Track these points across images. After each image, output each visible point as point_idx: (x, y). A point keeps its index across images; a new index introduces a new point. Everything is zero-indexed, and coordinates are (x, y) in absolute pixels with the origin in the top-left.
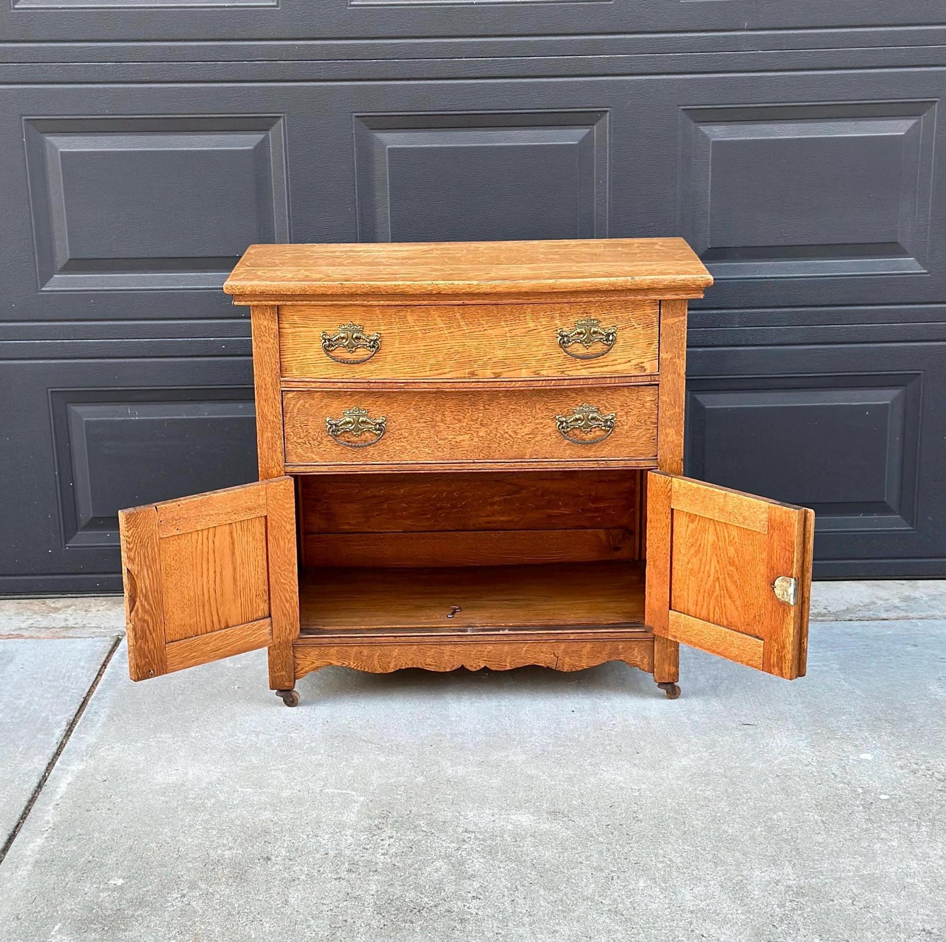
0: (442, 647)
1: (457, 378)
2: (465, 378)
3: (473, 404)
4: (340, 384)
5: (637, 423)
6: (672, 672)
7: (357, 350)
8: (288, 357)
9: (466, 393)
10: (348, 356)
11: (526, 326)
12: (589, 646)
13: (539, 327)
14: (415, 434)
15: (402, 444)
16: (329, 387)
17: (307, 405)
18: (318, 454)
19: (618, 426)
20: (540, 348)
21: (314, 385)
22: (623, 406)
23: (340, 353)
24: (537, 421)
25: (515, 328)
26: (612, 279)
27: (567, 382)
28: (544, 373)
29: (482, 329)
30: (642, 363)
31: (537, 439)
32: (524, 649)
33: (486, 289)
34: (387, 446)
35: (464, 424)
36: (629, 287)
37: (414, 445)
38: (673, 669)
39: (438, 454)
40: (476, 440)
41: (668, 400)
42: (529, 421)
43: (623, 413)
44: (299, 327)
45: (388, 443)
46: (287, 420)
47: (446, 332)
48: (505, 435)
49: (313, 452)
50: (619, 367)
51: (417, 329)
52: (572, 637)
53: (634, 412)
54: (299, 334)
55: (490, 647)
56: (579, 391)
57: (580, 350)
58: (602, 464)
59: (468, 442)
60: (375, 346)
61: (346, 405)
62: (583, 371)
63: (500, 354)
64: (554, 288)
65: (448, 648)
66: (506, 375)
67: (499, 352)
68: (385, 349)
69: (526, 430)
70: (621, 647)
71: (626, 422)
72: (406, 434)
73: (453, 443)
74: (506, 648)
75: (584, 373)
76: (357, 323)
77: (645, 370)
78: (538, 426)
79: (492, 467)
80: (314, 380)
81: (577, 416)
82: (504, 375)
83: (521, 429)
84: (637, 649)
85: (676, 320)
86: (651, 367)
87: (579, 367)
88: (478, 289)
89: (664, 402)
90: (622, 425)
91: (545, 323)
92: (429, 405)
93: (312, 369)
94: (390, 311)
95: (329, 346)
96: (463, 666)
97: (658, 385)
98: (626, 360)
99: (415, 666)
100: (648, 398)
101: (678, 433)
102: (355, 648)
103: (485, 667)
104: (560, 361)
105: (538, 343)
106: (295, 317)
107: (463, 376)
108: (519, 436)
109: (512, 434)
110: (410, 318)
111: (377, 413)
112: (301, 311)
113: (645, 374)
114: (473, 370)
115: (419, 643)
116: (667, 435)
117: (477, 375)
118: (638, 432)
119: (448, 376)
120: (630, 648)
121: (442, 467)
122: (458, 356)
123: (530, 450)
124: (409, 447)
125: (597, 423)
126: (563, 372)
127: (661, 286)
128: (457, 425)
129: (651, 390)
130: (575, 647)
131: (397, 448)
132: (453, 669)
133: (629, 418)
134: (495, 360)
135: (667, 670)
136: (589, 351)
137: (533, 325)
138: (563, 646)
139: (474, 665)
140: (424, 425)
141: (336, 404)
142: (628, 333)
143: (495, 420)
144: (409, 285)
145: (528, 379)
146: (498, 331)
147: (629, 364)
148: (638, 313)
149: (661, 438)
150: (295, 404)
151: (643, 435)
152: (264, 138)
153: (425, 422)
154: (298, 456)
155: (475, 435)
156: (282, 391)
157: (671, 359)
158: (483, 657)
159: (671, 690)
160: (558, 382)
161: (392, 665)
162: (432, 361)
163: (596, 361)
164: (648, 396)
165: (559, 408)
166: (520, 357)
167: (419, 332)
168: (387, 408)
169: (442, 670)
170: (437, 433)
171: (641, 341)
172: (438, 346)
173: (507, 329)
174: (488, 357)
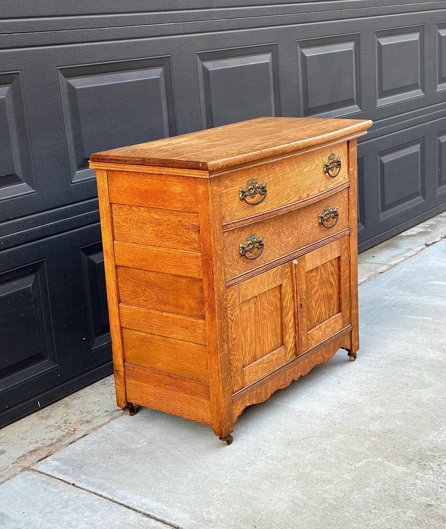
0: (286, 372)
1: (294, 202)
4: (251, 219)
5: (343, 211)
7: (256, 195)
8: (224, 209)
10: (253, 200)
11: (316, 163)
13: (319, 163)
14: (273, 243)
15: (268, 251)
16: (246, 223)
17: (232, 239)
18: (238, 269)
21: (239, 224)
22: (338, 202)
23: (249, 199)
24: (313, 220)
25: (312, 165)
28: (322, 189)
29: (302, 169)
30: (345, 175)
31: (313, 231)
32: (313, 357)
35: (290, 231)
37: (273, 250)
40: (294, 239)
41: (352, 194)
42: (311, 221)
43: (339, 206)
44: (229, 187)
47: (290, 174)
48: (303, 232)
51: (280, 175)
52: (328, 342)
53: (342, 205)
54: (228, 192)
55: (302, 363)
57: (331, 172)
59: (291, 242)
61: (247, 234)
63: (308, 182)
65: (288, 371)
66: (310, 195)
68: (269, 191)
69: (310, 227)
71: (339, 211)
72: (270, 244)
73: (286, 244)
74: (307, 360)
75: (332, 186)
76: (255, 178)
77: (345, 180)
78: (314, 223)
79: (300, 253)
80: (238, 220)
81: (326, 213)
83: (308, 227)
84: (346, 338)
85: (354, 149)
86: (347, 177)
87: (331, 183)
88: (312, 143)
89: (351, 196)
90: (339, 213)
91: (321, 160)
92: (277, 224)
93: (236, 214)
96: (293, 379)
97: (349, 187)
98: (342, 175)
99: (277, 389)
100: (346, 195)
101: (355, 211)
103: (301, 375)
104: (326, 181)
105: (319, 172)
106: (227, 181)
107: (297, 200)
108: (308, 231)
110: (277, 169)
111: (259, 235)
112: (230, 177)
114: (300, 195)
115: (278, 374)
116: (352, 214)
118: (343, 215)
119: (292, 201)
121: (284, 259)
122: (295, 188)
124: (271, 252)
125: (332, 214)
126: (327, 187)
128: (287, 232)
129: (347, 190)
130: (328, 347)
132: (290, 382)
133: (341, 208)
134: (307, 186)
135: (356, 344)
139: (296, 377)
140: (276, 236)
141: (243, 234)
143: (300, 224)
145: (317, 195)
147: (342, 177)
149: (350, 216)
151: (345, 217)
153: (276, 234)
154: (230, 274)
155: (293, 236)
156: (223, 233)
157: (352, 171)
158: (300, 370)
159: (354, 356)
161: (269, 394)
162: (286, 194)
165: (320, 210)
166: (314, 182)
167: (280, 177)
168: (263, 230)
169: (286, 386)
170: (281, 240)
171: (345, 163)
172: (287, 184)
173: (310, 167)
174: (305, 185)
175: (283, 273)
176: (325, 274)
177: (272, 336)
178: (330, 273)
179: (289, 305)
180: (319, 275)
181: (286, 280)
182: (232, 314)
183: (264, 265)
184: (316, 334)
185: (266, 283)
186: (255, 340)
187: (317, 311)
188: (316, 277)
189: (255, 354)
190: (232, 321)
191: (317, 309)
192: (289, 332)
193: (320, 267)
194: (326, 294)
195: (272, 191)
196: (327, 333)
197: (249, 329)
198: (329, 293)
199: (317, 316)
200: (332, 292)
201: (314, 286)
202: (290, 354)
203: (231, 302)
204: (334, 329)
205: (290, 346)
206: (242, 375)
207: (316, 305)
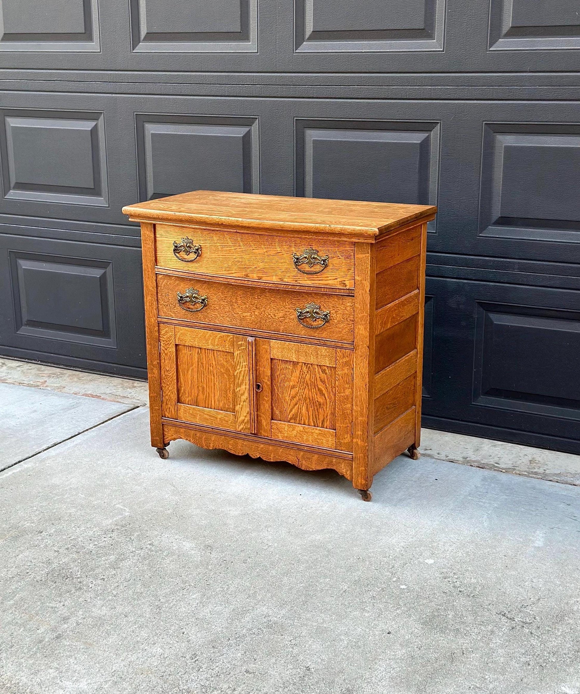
0: (237, 440)
1: (239, 277)
2: (242, 277)
3: (252, 294)
4: (181, 273)
5: (342, 319)
6: (363, 483)
7: (190, 254)
8: (159, 254)
9: (248, 288)
10: (186, 257)
11: (276, 250)
12: (316, 456)
13: (283, 251)
14: (222, 308)
15: (215, 313)
17: (168, 283)
18: (174, 313)
19: (331, 320)
20: (283, 264)
21: (169, 272)
22: (334, 307)
23: (183, 255)
24: (286, 310)
25: (269, 250)
26: (317, 225)
27: (298, 287)
28: (285, 280)
29: (252, 249)
30: (345, 281)
31: (286, 321)
32: (281, 450)
33: (246, 224)
34: (208, 314)
35: (247, 306)
36: (327, 231)
37: (221, 315)
38: (363, 482)
39: (233, 322)
40: (253, 316)
41: (360, 307)
42: (282, 309)
43: (334, 312)
44: (163, 237)
45: (208, 312)
46: (159, 290)
47: (233, 248)
48: (269, 316)
49: (171, 311)
50: (330, 282)
51: (218, 245)
52: (305, 449)
53: (339, 312)
54: (164, 241)
55: (262, 446)
56: (308, 294)
57: (307, 268)
58: (322, 342)
59: (248, 318)
60: (198, 252)
61: (188, 286)
62: (308, 282)
63: (261, 265)
64: (282, 228)
65: (240, 441)
66: (265, 279)
67: (261, 264)
68: (204, 255)
69: (281, 315)
70: (334, 460)
71: (336, 317)
72: (218, 308)
73: (242, 317)
74: (271, 448)
75: (309, 283)
76: (190, 238)
77: (346, 286)
78: (287, 313)
79: (261, 335)
80: (171, 269)
81: (308, 310)
82: (264, 279)
83: (277, 313)
84: (343, 464)
85: (364, 256)
86: (349, 284)
87: (306, 279)
88: (242, 223)
89: (357, 308)
90: (334, 319)
91: (286, 249)
92: (229, 292)
93: (169, 262)
94: (205, 232)
95: (176, 250)
96: (248, 454)
97: (353, 296)
98: (335, 278)
99: (223, 448)
100: (348, 304)
101: (365, 329)
102: (193, 431)
103: (260, 457)
104: (294, 274)
105: (282, 261)
106: (163, 231)
107: (242, 276)
108: (277, 318)
109: (273, 316)
110: (214, 238)
111: (203, 293)
112: (165, 228)
113: (345, 288)
114: (247, 273)
115: (225, 435)
116: (359, 329)
117: (249, 277)
118: (342, 325)
119: (234, 275)
120: (339, 463)
121: (235, 330)
122: (239, 263)
123: (282, 327)
124: (219, 316)
125: (319, 316)
126: (296, 281)
127: (346, 233)
128: (244, 306)
129: (350, 299)
130: (308, 455)
131: (213, 315)
132: (243, 454)
133: (337, 315)
134: (258, 269)
135: (360, 481)
136: (312, 269)
137: (279, 249)
138: (302, 453)
139: (255, 455)
140: (227, 303)
141: (182, 285)
142: (335, 261)
143: (264, 306)
144: (207, 218)
145: (276, 283)
146: (261, 251)
147: (336, 280)
148: (341, 248)
149: (356, 330)
150: (163, 283)
151: (346, 328)
152: (249, 130)
154: (164, 313)
155: (253, 313)
156: (156, 274)
157: (361, 280)
158: (259, 451)
159: (365, 495)
160: (293, 287)
161: (211, 445)
162: (226, 265)
163: (316, 277)
164: (348, 302)
165: (299, 303)
166: (272, 268)
167: (219, 247)
168: (208, 291)
169: (237, 454)
170: (233, 309)
171: (343, 267)
172: (229, 256)
173: (265, 250)
174: (255, 266)
175: (235, 343)
176: (308, 376)
177: (221, 395)
178: (318, 379)
179: (241, 378)
180: (298, 372)
181: (239, 352)
182: (166, 348)
183: (207, 323)
184: (286, 430)
185: (210, 342)
186: (198, 387)
187: (293, 408)
188: (292, 372)
189: (197, 399)
190: (166, 354)
191: (292, 405)
192: (241, 404)
193: (300, 364)
194: (311, 398)
195: (208, 256)
196: (305, 438)
197: (190, 372)
198: (316, 399)
199: (292, 413)
200: (321, 400)
201: (290, 380)
202: (241, 427)
203: (165, 337)
204: (318, 441)
205: (242, 418)
206: (176, 408)
207: (291, 400)
